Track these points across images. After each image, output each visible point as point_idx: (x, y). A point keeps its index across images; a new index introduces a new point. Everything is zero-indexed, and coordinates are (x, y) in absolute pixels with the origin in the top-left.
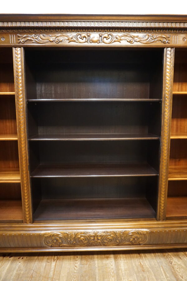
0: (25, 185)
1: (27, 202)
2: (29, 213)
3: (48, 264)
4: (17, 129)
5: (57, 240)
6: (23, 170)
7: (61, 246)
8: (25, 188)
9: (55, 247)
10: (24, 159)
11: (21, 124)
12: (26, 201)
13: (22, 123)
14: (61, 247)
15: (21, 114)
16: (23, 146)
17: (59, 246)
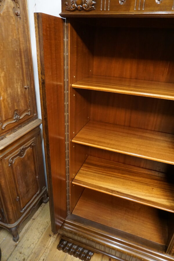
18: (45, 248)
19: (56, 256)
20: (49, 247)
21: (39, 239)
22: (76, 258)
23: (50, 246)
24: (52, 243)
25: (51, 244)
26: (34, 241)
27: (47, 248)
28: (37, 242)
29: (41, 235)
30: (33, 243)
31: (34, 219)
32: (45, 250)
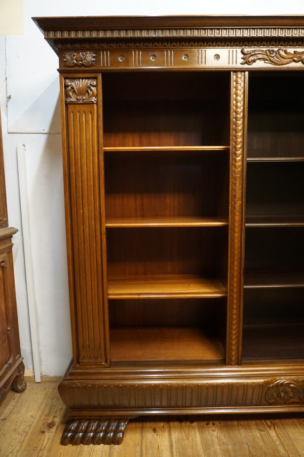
0: (235, 301)
1: (235, 329)
2: (238, 348)
3: (263, 433)
4: (229, 207)
5: (286, 393)
6: (233, 276)
7: (288, 402)
8: (235, 306)
9: (280, 404)
10: (236, 258)
11: (237, 199)
12: (234, 327)
13: (237, 197)
14: (289, 404)
15: (238, 182)
16: (236, 235)
17: (285, 404)
18: (38, 452)
19: (61, 455)
20: (45, 447)
21: (21, 442)
22: (98, 446)
23: (47, 446)
24: (48, 440)
25: (49, 443)
26: (13, 448)
27: (41, 450)
28: (18, 448)
29: (25, 436)
30: (12, 452)
31: (5, 419)
32: (38, 453)
